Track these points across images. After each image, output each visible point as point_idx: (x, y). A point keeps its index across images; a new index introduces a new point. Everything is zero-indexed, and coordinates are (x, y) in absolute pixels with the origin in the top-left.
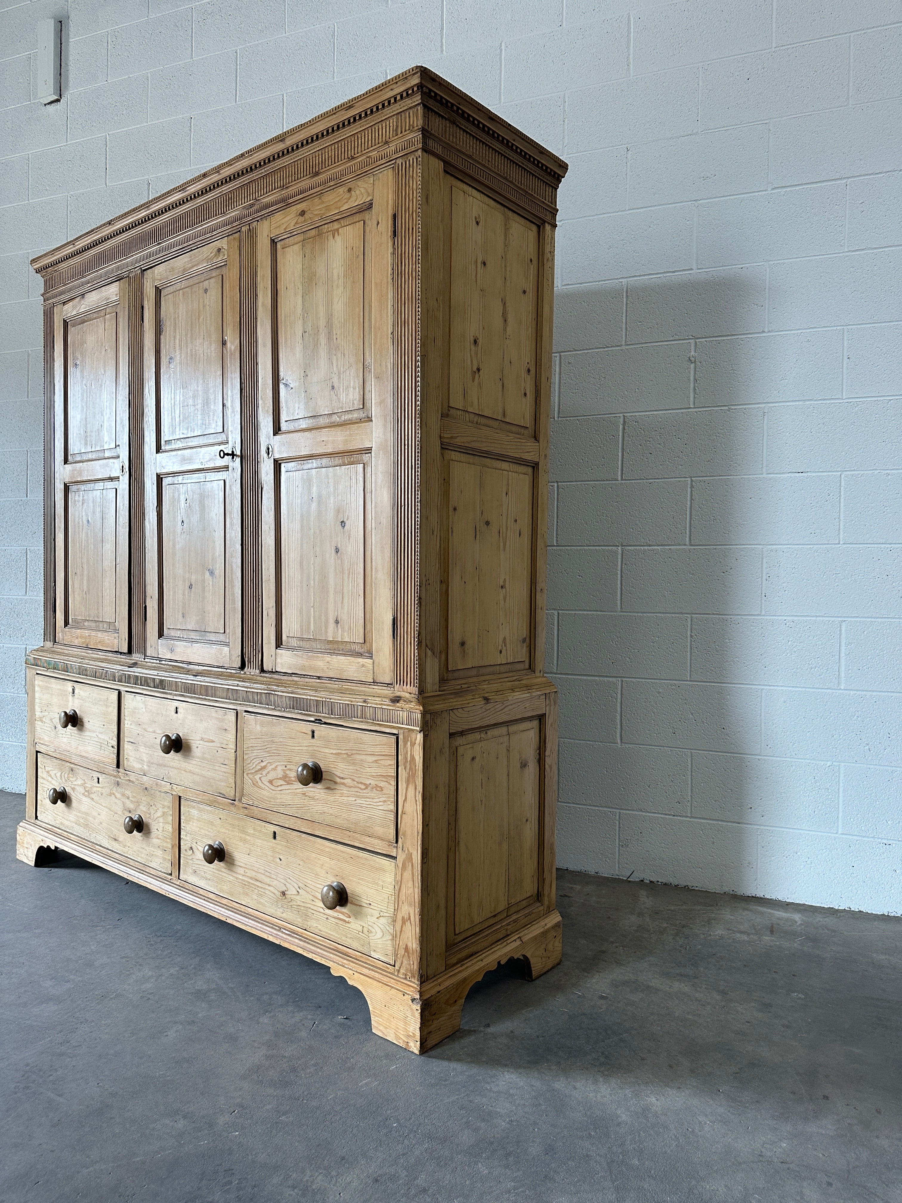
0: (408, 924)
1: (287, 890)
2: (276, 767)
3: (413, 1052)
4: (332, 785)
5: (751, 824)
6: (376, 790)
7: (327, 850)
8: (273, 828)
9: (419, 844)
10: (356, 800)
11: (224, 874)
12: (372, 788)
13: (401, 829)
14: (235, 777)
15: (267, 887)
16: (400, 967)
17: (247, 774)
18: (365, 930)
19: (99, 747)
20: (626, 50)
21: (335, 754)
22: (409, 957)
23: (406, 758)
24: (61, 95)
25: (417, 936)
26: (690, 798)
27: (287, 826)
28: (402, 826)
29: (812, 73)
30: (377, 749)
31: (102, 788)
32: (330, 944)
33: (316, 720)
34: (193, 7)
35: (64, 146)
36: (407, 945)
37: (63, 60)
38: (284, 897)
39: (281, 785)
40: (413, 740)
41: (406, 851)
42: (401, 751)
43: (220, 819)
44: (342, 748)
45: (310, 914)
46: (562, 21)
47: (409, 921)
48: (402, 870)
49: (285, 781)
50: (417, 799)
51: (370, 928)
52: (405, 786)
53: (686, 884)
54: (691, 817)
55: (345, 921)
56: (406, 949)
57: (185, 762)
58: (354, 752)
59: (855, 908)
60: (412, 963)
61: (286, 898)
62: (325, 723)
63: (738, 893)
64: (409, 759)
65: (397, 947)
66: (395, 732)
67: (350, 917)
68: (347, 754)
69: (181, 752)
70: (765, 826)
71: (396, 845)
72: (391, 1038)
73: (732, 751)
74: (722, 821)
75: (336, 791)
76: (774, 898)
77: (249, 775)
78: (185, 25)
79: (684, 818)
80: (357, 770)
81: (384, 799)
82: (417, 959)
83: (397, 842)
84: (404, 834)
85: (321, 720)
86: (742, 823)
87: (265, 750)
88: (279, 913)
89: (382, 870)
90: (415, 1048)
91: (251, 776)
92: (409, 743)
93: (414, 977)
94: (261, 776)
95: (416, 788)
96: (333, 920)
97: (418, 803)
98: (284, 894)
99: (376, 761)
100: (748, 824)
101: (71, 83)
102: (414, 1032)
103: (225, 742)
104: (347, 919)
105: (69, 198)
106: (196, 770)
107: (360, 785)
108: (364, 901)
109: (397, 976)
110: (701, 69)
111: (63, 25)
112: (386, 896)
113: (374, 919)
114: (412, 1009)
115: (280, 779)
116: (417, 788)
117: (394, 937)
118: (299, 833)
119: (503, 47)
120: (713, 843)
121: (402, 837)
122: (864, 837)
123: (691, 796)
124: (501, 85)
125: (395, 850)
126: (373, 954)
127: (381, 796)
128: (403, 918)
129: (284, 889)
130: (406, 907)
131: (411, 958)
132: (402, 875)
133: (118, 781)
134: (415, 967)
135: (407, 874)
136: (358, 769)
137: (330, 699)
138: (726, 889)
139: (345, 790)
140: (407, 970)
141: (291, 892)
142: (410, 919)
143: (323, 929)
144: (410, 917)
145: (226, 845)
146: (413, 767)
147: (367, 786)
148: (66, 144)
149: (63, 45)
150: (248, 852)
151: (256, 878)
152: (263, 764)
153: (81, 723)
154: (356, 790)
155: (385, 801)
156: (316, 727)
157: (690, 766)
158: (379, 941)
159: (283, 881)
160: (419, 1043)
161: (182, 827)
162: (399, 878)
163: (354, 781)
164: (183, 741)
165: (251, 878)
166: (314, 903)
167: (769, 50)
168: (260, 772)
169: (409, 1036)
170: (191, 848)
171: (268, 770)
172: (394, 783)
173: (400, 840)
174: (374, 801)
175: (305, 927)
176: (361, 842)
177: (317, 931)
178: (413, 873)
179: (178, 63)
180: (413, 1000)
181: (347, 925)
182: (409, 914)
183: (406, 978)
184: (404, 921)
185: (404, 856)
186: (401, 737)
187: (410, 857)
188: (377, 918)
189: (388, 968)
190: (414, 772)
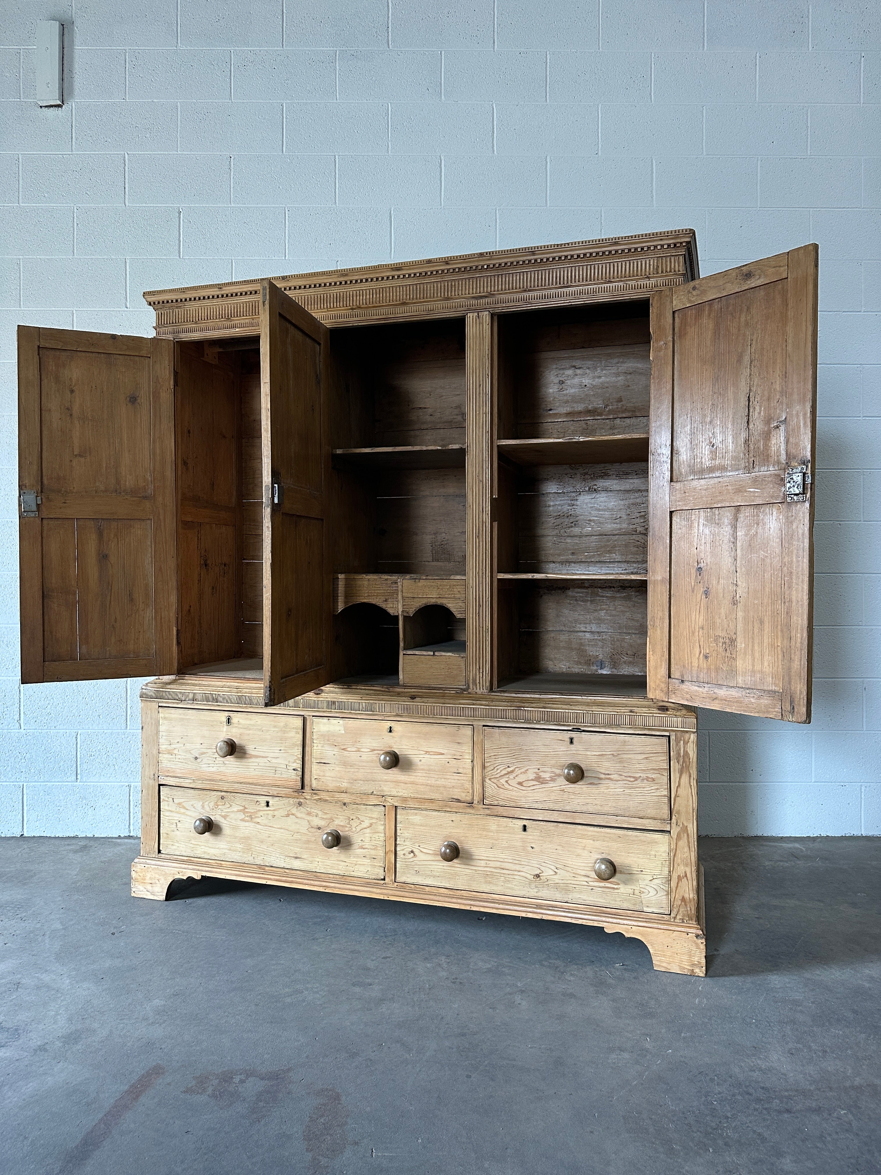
0: (684, 880)
1: (540, 872)
2: (527, 770)
3: (698, 976)
4: (597, 780)
5: (752, 782)
6: (647, 781)
7: (590, 833)
8: (522, 823)
9: (695, 818)
10: (624, 791)
11: (458, 869)
12: (643, 780)
13: (675, 809)
14: (473, 783)
15: (516, 873)
16: (677, 915)
17: (490, 779)
18: (637, 892)
19: (274, 771)
20: (650, 185)
21: (599, 755)
22: (686, 905)
23: (679, 754)
24: (63, 101)
25: (694, 888)
26: (708, 767)
27: (541, 819)
28: (676, 806)
29: (785, 232)
30: (648, 749)
31: (274, 810)
32: (597, 910)
33: (574, 729)
34: (232, 51)
35: (69, 154)
36: (683, 897)
37: (65, 65)
38: (539, 879)
39: (534, 785)
40: (687, 739)
41: (681, 826)
42: (673, 749)
43: (452, 821)
44: (606, 750)
45: (571, 889)
46: (598, 150)
47: (685, 878)
48: (676, 840)
49: (539, 782)
50: (692, 784)
51: (641, 889)
52: (678, 775)
53: (706, 834)
54: (709, 782)
55: (614, 888)
56: (683, 899)
57: (404, 775)
58: (620, 753)
59: (824, 834)
60: (689, 909)
61: (540, 879)
62: (584, 731)
63: (745, 835)
64: (682, 754)
65: (672, 900)
66: (667, 734)
67: (619, 884)
68: (612, 754)
69: (398, 767)
70: (762, 782)
71: (669, 822)
72: (675, 969)
73: (738, 728)
74: (732, 782)
75: (601, 786)
76: (769, 835)
77: (493, 780)
78: (222, 65)
79: (704, 784)
80: (624, 766)
81: (656, 787)
82: (695, 905)
83: (671, 820)
84: (678, 812)
85: (580, 729)
86: (746, 782)
87: (512, 757)
88: (533, 893)
89: (655, 842)
90: (700, 972)
91: (495, 781)
92: (682, 742)
93: (692, 920)
94: (507, 779)
95: (690, 776)
96: (599, 889)
97: (693, 787)
98: (538, 876)
99: (646, 758)
100: (750, 782)
101: (76, 92)
102: (700, 961)
103: (458, 754)
104: (616, 887)
105: (76, 210)
106: (420, 780)
107: (629, 779)
108: (635, 869)
109: (674, 922)
110: (707, 212)
111: (65, 29)
112: (659, 862)
113: (647, 882)
114: (697, 944)
115: (532, 780)
116: (692, 775)
117: (669, 893)
118: (556, 824)
119: (548, 160)
120: (726, 799)
121: (676, 815)
122: (829, 782)
123: (709, 766)
124: (547, 191)
125: (669, 826)
126: (645, 909)
127: (653, 785)
128: (679, 876)
129: (537, 872)
130: (682, 868)
131: (688, 906)
132: (676, 844)
133: (300, 802)
134: (693, 912)
135: (683, 843)
136: (626, 766)
137: (592, 711)
138: (736, 834)
139: (611, 784)
140: (684, 915)
141: (547, 873)
142: (686, 876)
143: (587, 898)
144: (686, 874)
145: (461, 843)
146: (687, 760)
147: (636, 779)
148: (71, 153)
149: (65, 50)
150: (491, 846)
151: (502, 867)
152: (509, 770)
153: (242, 751)
154: (625, 782)
155: (658, 789)
156: (573, 734)
157: (708, 743)
158: (653, 898)
159: (537, 866)
160: (704, 968)
161: (398, 834)
162: (673, 846)
163: (621, 775)
164: (400, 756)
165: (495, 868)
166: (576, 879)
167: (755, 209)
168: (507, 776)
169: (694, 965)
170: (412, 852)
171: (516, 774)
172: (666, 774)
173: (674, 817)
174: (645, 789)
175: (566, 900)
176: (629, 823)
177: (580, 901)
178: (688, 842)
179: (214, 101)
180: (697, 936)
181: (616, 891)
182: (685, 872)
183: (683, 922)
184: (679, 878)
185: (678, 829)
186: (673, 738)
187: (685, 829)
188: (650, 881)
189: (664, 918)
190: (688, 764)
